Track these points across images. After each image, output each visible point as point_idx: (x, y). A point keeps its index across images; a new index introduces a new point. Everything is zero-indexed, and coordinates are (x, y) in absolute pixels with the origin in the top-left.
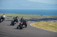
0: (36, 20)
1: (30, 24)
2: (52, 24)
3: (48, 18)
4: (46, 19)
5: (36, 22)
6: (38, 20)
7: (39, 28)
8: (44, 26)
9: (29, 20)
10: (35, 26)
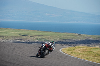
0: (71, 43)
1: (61, 50)
2: (97, 50)
3: (90, 39)
4: (87, 42)
5: (70, 46)
6: (74, 43)
7: (75, 56)
8: (83, 53)
9: (57, 43)
10: (68, 53)
